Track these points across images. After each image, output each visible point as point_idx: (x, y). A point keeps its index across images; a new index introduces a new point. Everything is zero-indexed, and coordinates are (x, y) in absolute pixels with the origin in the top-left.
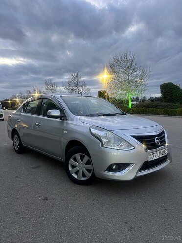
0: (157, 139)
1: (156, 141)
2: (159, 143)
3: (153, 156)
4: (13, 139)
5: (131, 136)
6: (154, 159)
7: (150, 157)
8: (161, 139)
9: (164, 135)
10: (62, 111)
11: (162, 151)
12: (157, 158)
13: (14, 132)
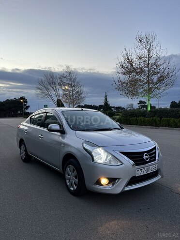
0: (146, 155)
1: (144, 157)
2: (147, 159)
3: (141, 171)
4: (20, 148)
5: (120, 152)
6: (142, 174)
7: (137, 172)
8: (150, 155)
9: (154, 151)
10: (61, 126)
11: (151, 167)
12: (145, 173)
13: (21, 142)
